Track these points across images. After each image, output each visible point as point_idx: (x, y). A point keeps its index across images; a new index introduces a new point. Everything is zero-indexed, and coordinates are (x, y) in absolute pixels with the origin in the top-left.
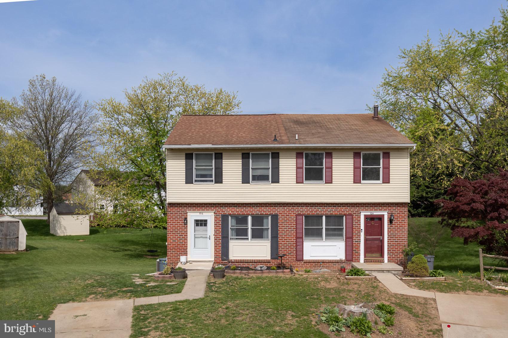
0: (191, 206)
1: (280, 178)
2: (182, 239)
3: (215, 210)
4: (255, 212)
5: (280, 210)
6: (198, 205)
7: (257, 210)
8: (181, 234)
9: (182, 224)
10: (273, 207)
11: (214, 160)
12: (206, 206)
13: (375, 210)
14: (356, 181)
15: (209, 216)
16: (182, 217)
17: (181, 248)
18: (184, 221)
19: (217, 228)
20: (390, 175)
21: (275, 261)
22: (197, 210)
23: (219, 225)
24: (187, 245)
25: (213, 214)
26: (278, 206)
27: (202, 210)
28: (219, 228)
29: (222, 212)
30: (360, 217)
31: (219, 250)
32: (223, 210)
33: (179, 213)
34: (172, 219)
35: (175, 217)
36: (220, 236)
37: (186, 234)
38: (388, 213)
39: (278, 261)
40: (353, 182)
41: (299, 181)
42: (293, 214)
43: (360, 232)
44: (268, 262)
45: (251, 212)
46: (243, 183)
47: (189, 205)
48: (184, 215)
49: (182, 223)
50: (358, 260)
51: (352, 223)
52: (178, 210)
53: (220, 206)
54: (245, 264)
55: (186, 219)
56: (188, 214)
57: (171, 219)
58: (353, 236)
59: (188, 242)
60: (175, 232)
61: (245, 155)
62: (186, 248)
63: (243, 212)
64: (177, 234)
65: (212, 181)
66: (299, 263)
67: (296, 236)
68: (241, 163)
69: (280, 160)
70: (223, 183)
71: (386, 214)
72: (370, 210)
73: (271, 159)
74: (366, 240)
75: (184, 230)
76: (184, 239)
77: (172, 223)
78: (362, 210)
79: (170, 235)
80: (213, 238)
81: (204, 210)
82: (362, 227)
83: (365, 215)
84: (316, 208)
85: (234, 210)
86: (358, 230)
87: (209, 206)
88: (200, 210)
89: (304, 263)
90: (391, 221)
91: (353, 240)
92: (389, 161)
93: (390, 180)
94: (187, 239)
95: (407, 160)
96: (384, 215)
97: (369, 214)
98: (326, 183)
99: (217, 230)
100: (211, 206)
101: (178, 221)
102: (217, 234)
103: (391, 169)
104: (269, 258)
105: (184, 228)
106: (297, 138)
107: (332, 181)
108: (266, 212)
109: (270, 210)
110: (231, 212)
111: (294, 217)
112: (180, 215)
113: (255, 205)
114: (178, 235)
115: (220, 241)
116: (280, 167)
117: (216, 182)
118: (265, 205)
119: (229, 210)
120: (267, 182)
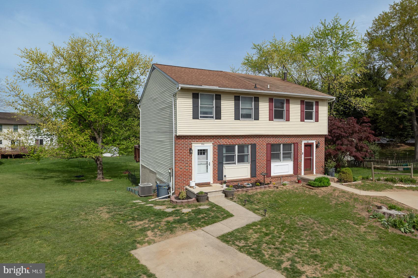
0: (195, 138)
1: (260, 116)
2: (188, 167)
3: (213, 141)
4: (241, 142)
5: (257, 140)
6: (200, 137)
7: (242, 141)
8: (187, 162)
9: (188, 154)
10: (252, 138)
11: (215, 100)
12: (207, 138)
13: (309, 140)
14: (302, 120)
15: (209, 146)
16: (188, 148)
17: (187, 174)
18: (189, 151)
19: (215, 156)
20: (319, 117)
21: (253, 179)
22: (200, 141)
23: (216, 153)
24: (192, 171)
25: (212, 144)
26: (256, 137)
27: (203, 141)
28: (216, 156)
29: (218, 143)
30: (301, 145)
31: (216, 174)
32: (219, 141)
33: (185, 145)
34: (180, 149)
35: (182, 148)
36: (217, 162)
37: (191, 162)
38: (316, 142)
39: (255, 179)
40: (300, 121)
41: (271, 119)
42: (265, 143)
43: (301, 155)
44: (249, 180)
45: (238, 142)
46: (235, 120)
47: (193, 137)
48: (189, 146)
49: (187, 152)
50: (300, 174)
51: (298, 148)
52: (184, 142)
53: (217, 138)
54: (234, 183)
55: (191, 149)
56: (193, 145)
57: (178, 149)
58: (298, 157)
59: (193, 169)
60: (182, 161)
61: (237, 97)
62: (191, 174)
63: (233, 142)
64: (183, 162)
65: (212, 117)
66: (269, 179)
67: (267, 159)
68: (234, 103)
69: (259, 103)
70: (222, 119)
71: (314, 142)
72: (307, 140)
73: (254, 102)
74: (305, 160)
75: (189, 159)
76: (189, 166)
77: (180, 153)
78: (303, 140)
79: (178, 164)
80: (212, 164)
81: (205, 141)
82: (303, 151)
83: (304, 143)
84: (278, 139)
85: (227, 141)
86: (300, 153)
87: (209, 138)
88: (202, 141)
89: (271, 178)
90: (317, 147)
91: (298, 160)
92: (318, 107)
93: (319, 120)
94: (191, 166)
95: (326, 107)
96: (313, 143)
97: (306, 142)
98: (286, 121)
99: (214, 158)
100: (210, 138)
101: (184, 151)
102: (214, 161)
103: (319, 112)
104: (249, 176)
105: (189, 157)
106: (269, 88)
107: (289, 120)
108: (248, 142)
109: (251, 141)
110: (225, 142)
111: (265, 146)
112: (186, 146)
113: (241, 137)
114: (184, 164)
115: (216, 166)
116: (259, 108)
117: (217, 118)
118: (247, 137)
119: (224, 141)
120: (250, 119)
